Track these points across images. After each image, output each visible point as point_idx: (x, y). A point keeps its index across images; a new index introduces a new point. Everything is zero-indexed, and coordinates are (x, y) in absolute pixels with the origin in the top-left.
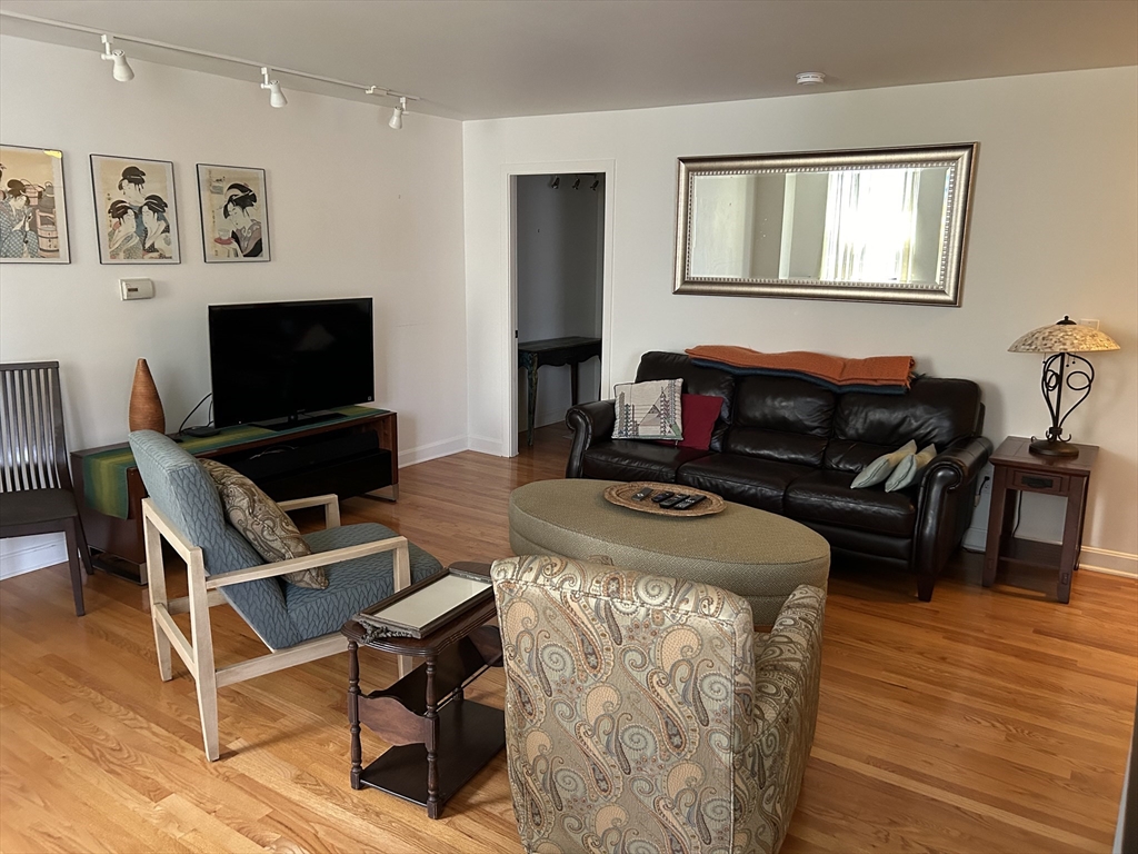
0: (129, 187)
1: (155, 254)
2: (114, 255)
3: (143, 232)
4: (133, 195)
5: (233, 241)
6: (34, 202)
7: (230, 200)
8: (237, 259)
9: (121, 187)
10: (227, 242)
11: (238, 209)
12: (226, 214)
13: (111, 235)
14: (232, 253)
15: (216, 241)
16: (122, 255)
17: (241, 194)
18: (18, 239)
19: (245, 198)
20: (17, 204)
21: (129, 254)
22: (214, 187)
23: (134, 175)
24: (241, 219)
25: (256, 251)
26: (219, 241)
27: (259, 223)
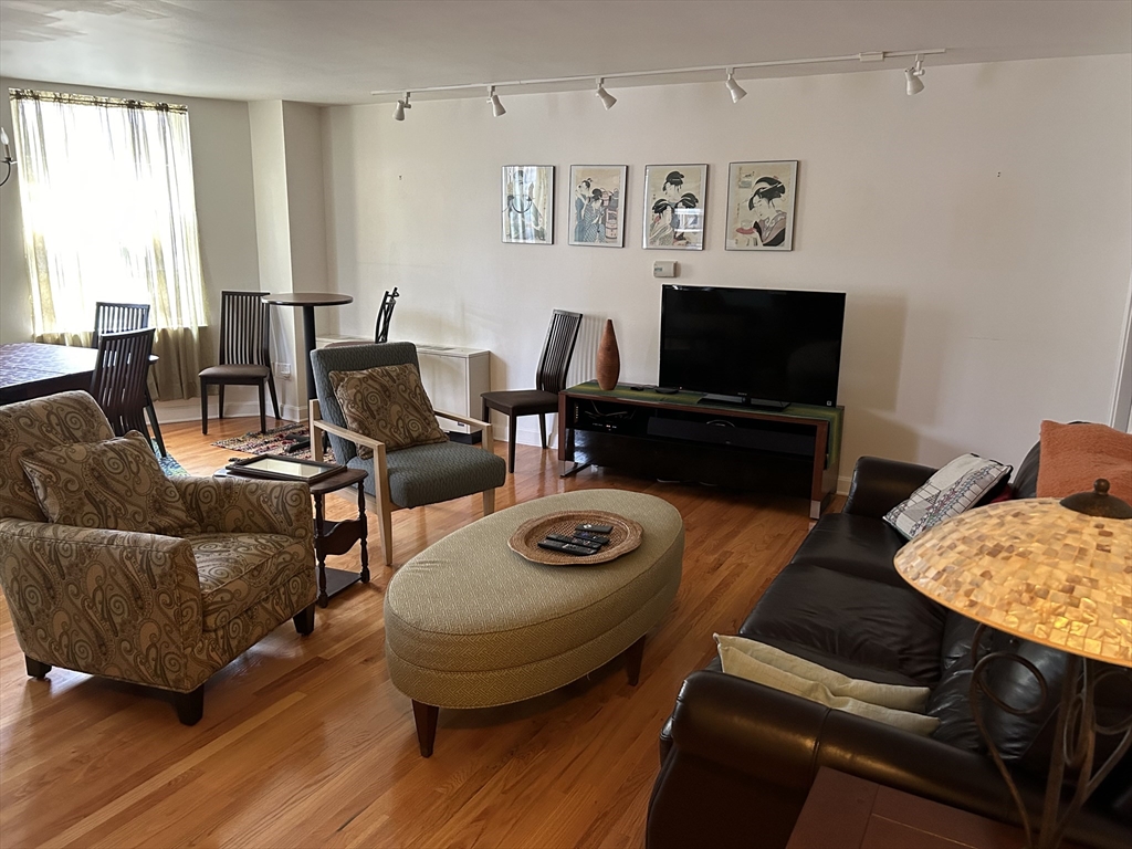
0: (671, 188)
1: (683, 242)
2: (653, 242)
3: (675, 222)
4: (673, 194)
5: (755, 231)
6: (606, 203)
7: (757, 193)
8: (756, 248)
9: (664, 189)
10: (749, 232)
11: (764, 201)
12: (751, 206)
13: (653, 226)
14: (752, 243)
15: (738, 231)
16: (658, 241)
17: (769, 187)
18: (594, 230)
19: (773, 190)
20: (596, 205)
21: (664, 240)
22: (743, 182)
23: (675, 178)
24: (766, 211)
25: (778, 240)
26: (741, 231)
27: (784, 214)
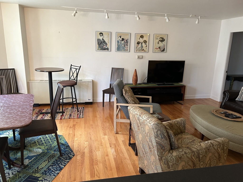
0: (141, 39)
1: (144, 51)
2: (136, 51)
3: (142, 47)
5: (159, 48)
6: (125, 42)
7: (159, 40)
8: (159, 52)
9: (139, 39)
10: (158, 49)
11: (161, 42)
12: (158, 43)
13: (137, 47)
14: (158, 51)
15: (155, 48)
16: (138, 51)
17: (162, 39)
18: (122, 48)
19: (162, 40)
20: (123, 42)
21: (139, 51)
22: (157, 38)
23: (142, 37)
24: (161, 44)
25: (163, 50)
26: (156, 48)
27: (165, 45)
